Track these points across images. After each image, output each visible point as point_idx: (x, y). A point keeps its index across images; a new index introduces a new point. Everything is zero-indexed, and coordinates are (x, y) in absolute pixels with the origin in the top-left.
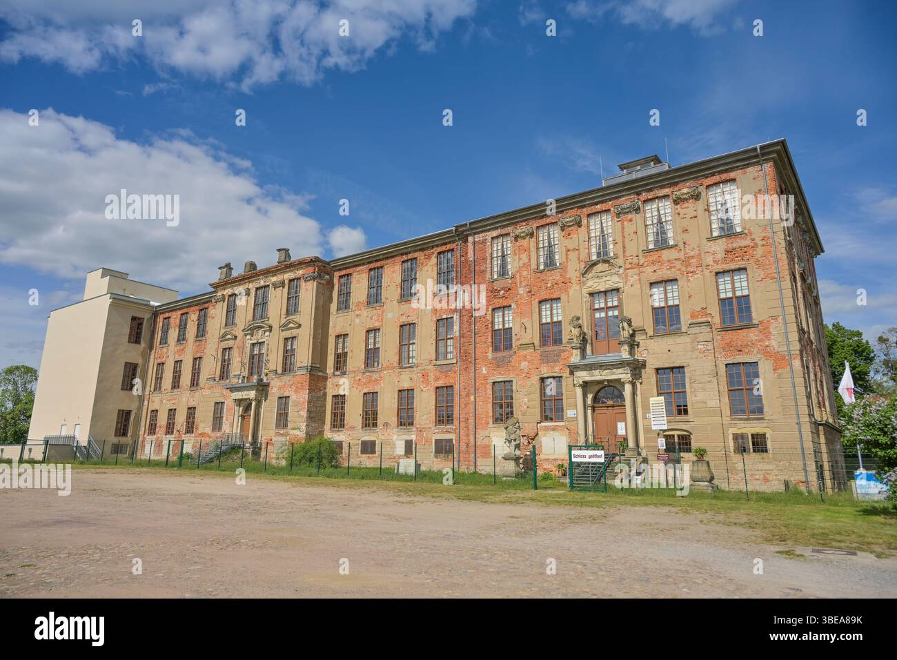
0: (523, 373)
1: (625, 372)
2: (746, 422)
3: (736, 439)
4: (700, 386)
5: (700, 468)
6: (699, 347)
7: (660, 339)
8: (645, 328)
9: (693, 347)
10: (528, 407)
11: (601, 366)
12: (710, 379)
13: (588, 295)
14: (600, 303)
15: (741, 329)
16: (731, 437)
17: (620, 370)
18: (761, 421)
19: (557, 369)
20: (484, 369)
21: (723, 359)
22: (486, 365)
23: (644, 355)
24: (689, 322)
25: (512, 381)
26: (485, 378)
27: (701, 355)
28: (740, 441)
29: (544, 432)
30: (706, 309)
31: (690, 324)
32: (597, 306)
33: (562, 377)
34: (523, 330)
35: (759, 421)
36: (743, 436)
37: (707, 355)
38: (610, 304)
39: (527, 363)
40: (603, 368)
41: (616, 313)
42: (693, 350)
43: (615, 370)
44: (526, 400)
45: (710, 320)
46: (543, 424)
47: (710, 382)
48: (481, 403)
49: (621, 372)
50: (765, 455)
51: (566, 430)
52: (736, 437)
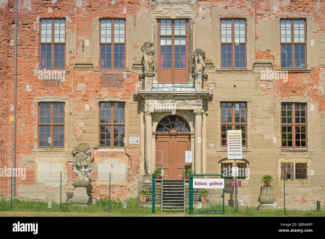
0: (79, 95)
1: (197, 103)
2: (293, 153)
3: (284, 168)
4: (260, 120)
5: (268, 192)
6: (262, 85)
7: (227, 74)
8: (213, 62)
9: (256, 85)
10: (84, 132)
11: (174, 96)
12: (268, 115)
13: (156, 20)
14: (166, 30)
15: (297, 73)
16: (280, 165)
17: (193, 102)
18: (305, 153)
19: (120, 94)
20: (28, 87)
21: (280, 98)
22: (31, 83)
23: (212, 88)
24: (254, 61)
25: (64, 103)
26: (30, 96)
27: (263, 92)
28: (287, 169)
29: (101, 158)
30: (269, 51)
31: (255, 64)
32: (163, 33)
33: (124, 102)
34: (80, 48)
35: (303, 153)
36: (289, 165)
37: (268, 94)
38: (177, 33)
39: (85, 85)
40: (176, 98)
41: (183, 42)
42: (256, 87)
43: (187, 101)
44: (82, 124)
45: (272, 61)
46: (100, 150)
47: (268, 117)
48: (23, 125)
49: (193, 103)
50: (304, 181)
51: (126, 156)
52: (284, 166)
